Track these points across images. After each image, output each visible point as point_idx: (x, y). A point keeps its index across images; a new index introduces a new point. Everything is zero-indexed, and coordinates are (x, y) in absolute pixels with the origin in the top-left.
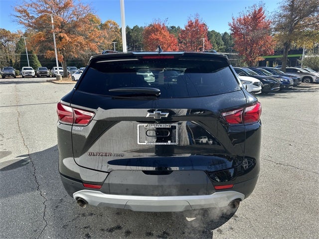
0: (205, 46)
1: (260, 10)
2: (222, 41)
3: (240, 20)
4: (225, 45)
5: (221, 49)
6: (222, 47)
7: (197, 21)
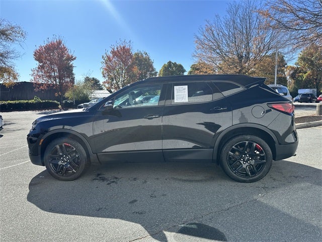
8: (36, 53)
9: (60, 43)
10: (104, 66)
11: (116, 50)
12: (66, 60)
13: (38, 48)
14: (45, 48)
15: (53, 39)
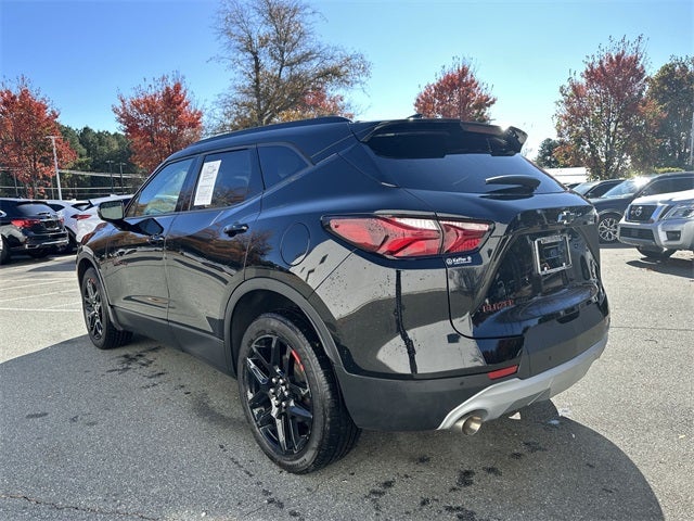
0: (59, 156)
1: (178, 88)
2: (80, 146)
3: (136, 105)
4: (88, 155)
5: (80, 164)
6: (84, 160)
7: (24, 94)
8: (418, 100)
9: (464, 72)
10: (564, 110)
11: (596, 66)
12: (475, 107)
13: (423, 90)
14: (435, 89)
15: (452, 67)
